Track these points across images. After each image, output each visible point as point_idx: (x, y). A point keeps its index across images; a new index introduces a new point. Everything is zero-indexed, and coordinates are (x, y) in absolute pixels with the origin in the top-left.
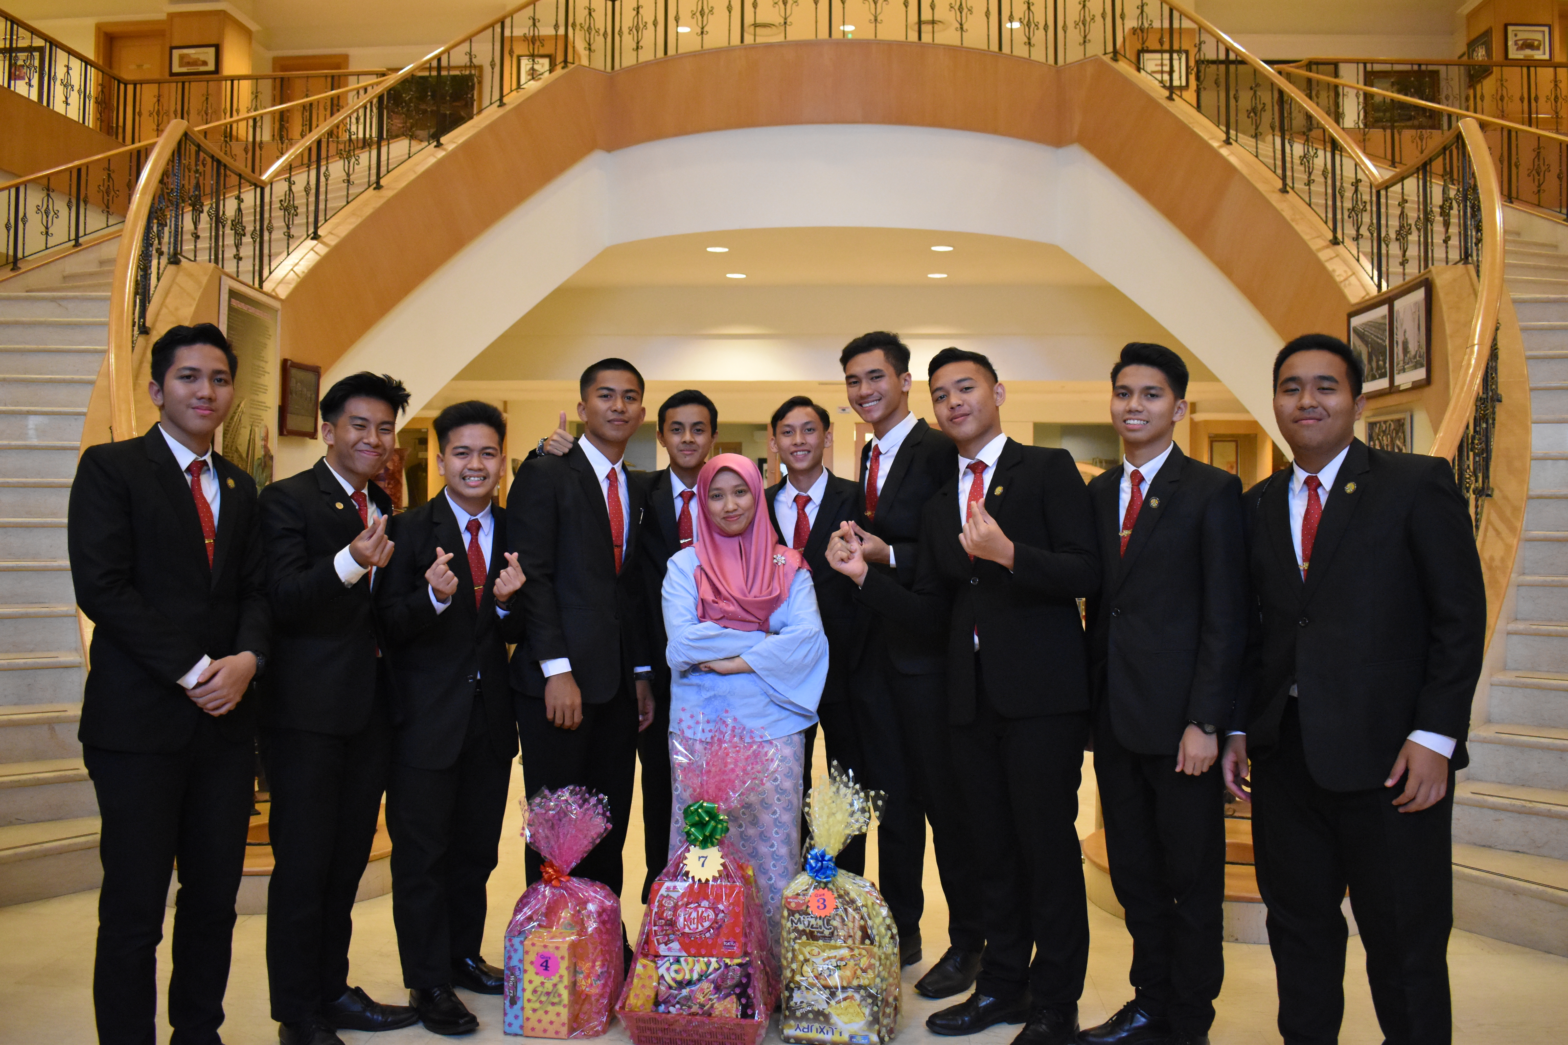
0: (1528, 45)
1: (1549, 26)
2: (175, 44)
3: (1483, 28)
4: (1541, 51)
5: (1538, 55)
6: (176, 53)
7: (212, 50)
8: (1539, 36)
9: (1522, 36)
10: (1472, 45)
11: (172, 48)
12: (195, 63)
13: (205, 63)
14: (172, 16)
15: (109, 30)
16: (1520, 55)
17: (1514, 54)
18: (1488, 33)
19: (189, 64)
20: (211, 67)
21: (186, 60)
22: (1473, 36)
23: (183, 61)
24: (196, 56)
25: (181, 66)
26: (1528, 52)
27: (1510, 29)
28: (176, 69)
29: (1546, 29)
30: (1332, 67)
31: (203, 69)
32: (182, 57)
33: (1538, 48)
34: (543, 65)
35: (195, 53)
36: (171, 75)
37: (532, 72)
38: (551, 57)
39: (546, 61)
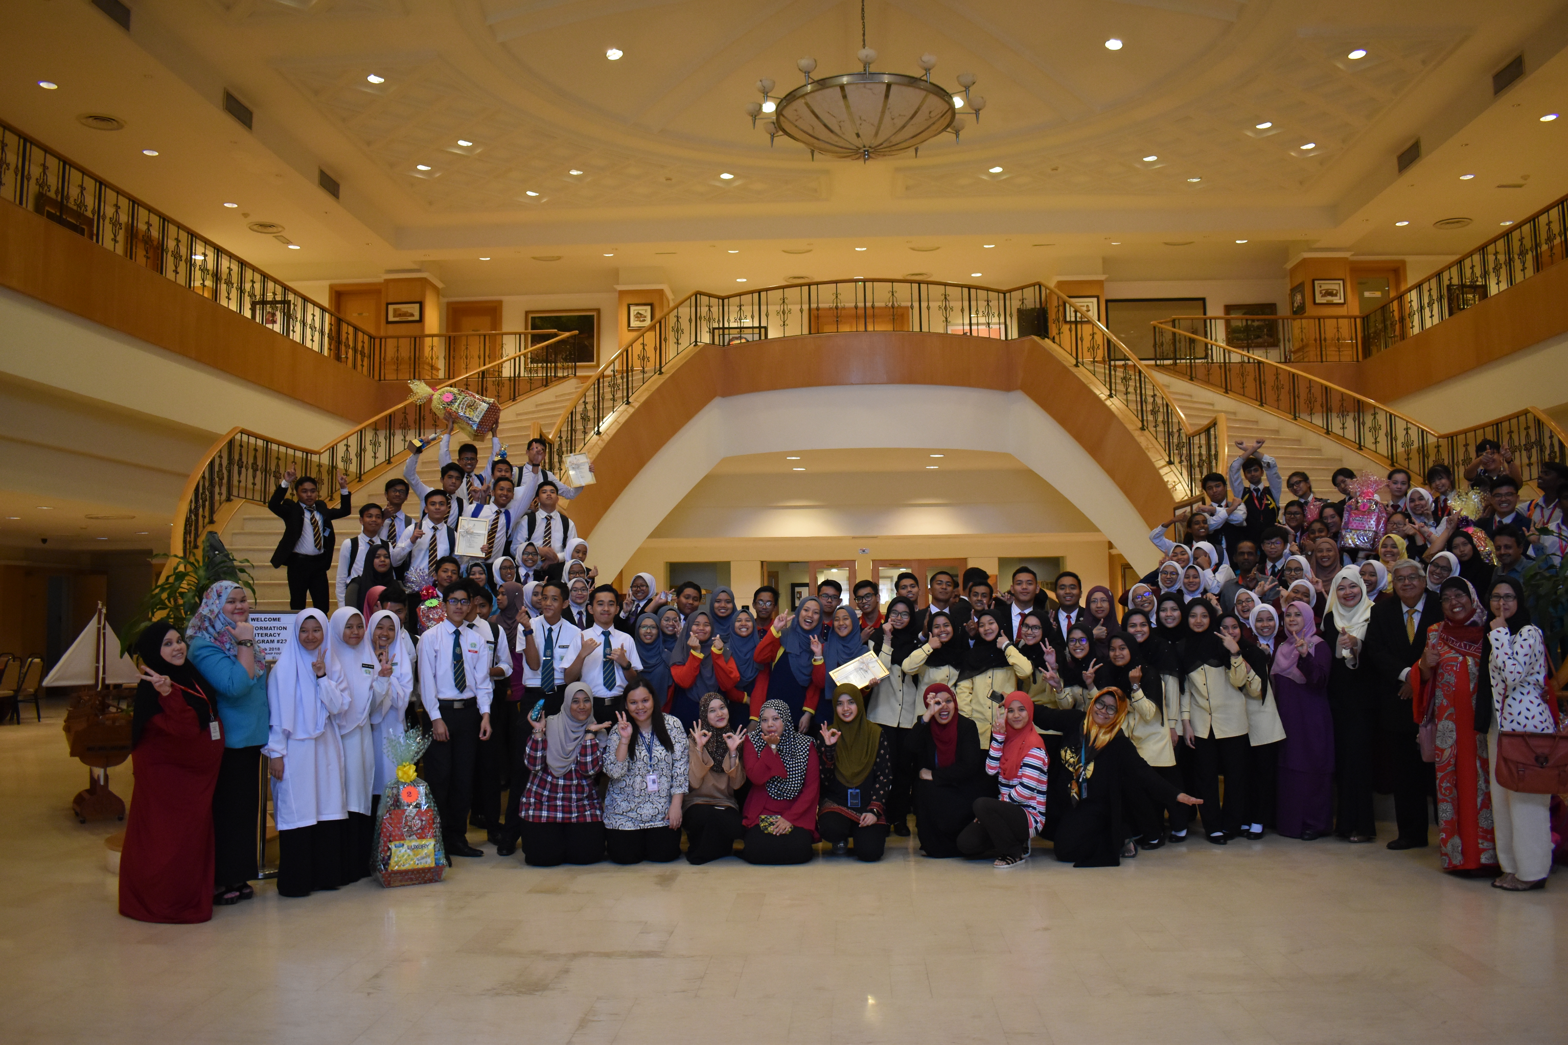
0: (1329, 293)
1: (1343, 280)
2: (390, 301)
3: (1299, 281)
4: (1338, 297)
5: (1336, 300)
6: (391, 308)
7: (417, 306)
8: (1336, 287)
9: (1325, 287)
10: (1294, 290)
11: (388, 304)
12: (405, 314)
13: (412, 315)
14: (387, 281)
15: (338, 289)
16: (1324, 300)
17: (1319, 300)
18: (1302, 285)
19: (400, 315)
20: (417, 317)
21: (398, 313)
22: (1295, 284)
23: (396, 313)
24: (405, 310)
25: (394, 316)
26: (1329, 298)
27: (1316, 282)
28: (391, 318)
29: (1341, 282)
30: (1201, 302)
31: (410, 319)
32: (395, 310)
33: (1336, 295)
34: (646, 311)
35: (404, 308)
36: (388, 322)
37: (639, 316)
38: (651, 305)
39: (649, 308)
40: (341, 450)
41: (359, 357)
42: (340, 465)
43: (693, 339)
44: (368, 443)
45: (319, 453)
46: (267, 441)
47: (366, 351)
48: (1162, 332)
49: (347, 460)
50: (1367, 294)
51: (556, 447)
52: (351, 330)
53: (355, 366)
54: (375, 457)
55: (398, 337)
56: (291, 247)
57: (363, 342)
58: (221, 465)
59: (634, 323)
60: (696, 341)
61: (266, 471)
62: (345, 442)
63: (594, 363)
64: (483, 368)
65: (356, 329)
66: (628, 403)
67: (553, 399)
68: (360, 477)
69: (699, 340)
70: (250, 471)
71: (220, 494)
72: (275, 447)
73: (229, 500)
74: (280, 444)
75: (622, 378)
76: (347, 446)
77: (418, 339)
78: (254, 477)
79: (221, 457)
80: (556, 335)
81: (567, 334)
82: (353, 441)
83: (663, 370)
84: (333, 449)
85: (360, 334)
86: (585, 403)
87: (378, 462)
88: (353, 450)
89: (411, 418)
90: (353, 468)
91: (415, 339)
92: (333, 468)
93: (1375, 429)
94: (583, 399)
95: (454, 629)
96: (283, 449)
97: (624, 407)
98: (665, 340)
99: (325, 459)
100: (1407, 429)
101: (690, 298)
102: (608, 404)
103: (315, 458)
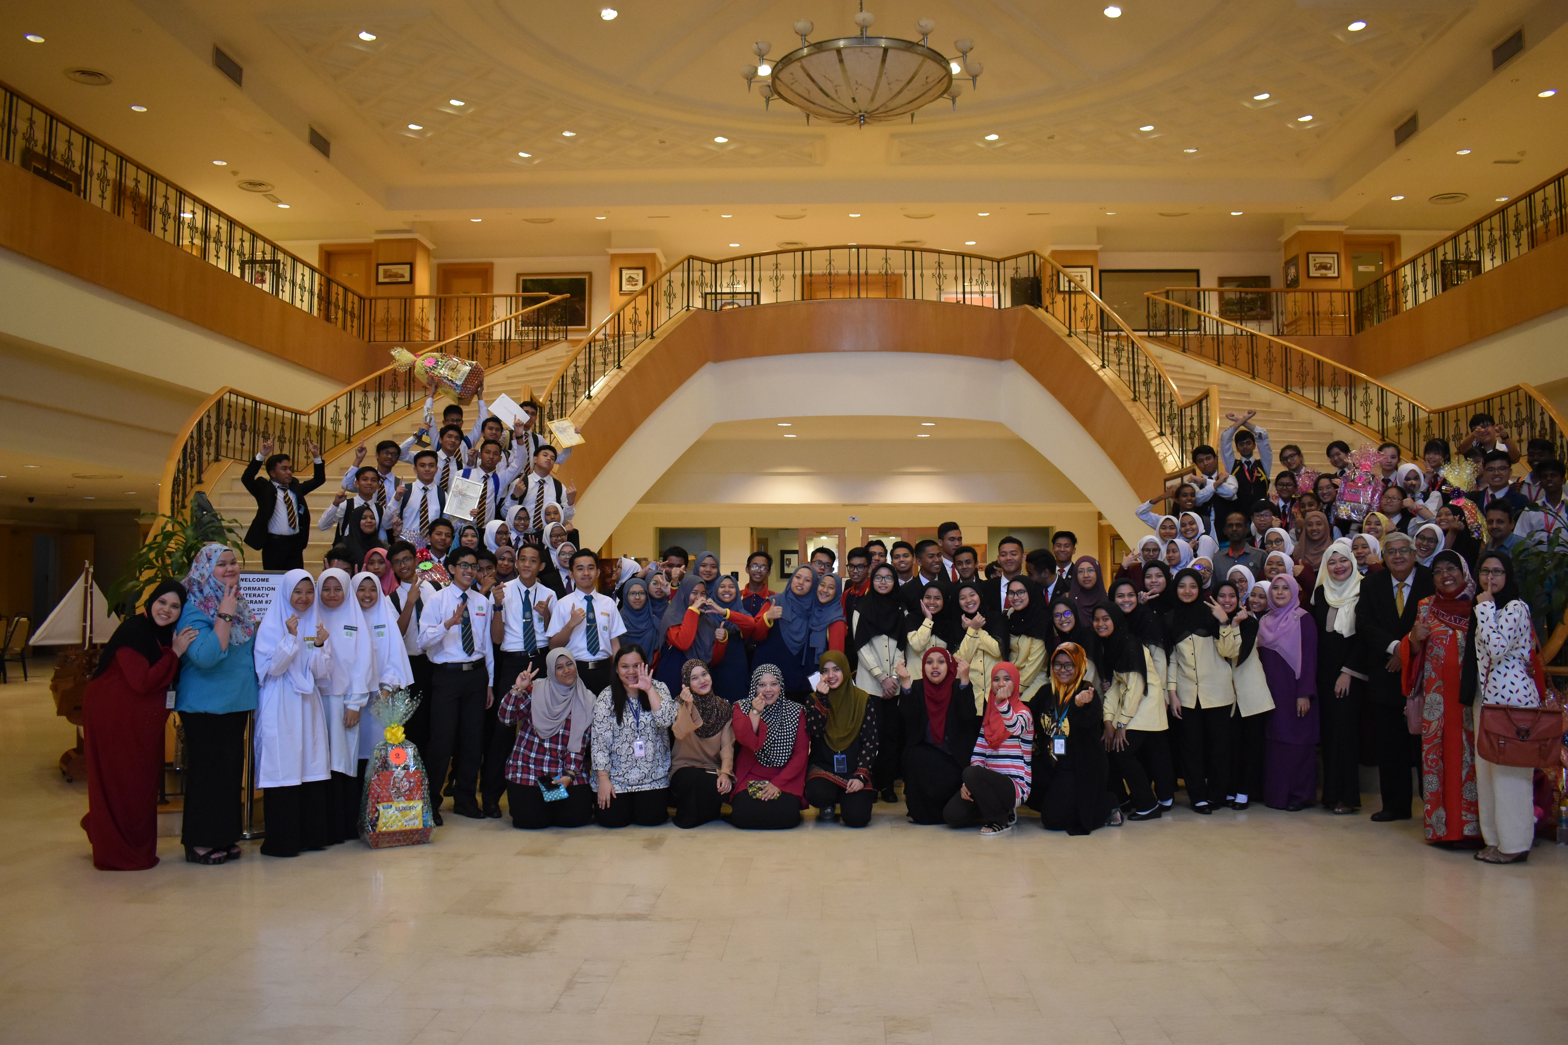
0: (1324, 267)
1: (1337, 254)
2: (380, 262)
3: (1293, 254)
4: (1332, 271)
5: (1330, 274)
6: (381, 268)
7: (408, 266)
8: (1331, 261)
9: (1318, 261)
10: (1288, 264)
11: (378, 265)
12: (396, 275)
13: (403, 276)
14: (378, 242)
15: (328, 249)
16: (1318, 274)
17: (1313, 273)
18: (1296, 258)
19: (390, 276)
20: (407, 279)
21: (389, 273)
22: (1289, 258)
23: (387, 274)
24: (395, 271)
25: (385, 277)
26: (1323, 272)
27: (1311, 256)
28: (381, 279)
29: (1335, 256)
30: (1195, 274)
31: (401, 280)
32: (385, 271)
33: (1330, 269)
34: (638, 275)
35: (395, 269)
36: (378, 283)
37: (631, 279)
38: (644, 269)
39: (641, 272)
40: (330, 412)
41: (349, 317)
42: (330, 426)
43: (685, 304)
44: (357, 404)
45: (308, 414)
46: (256, 401)
47: (356, 312)
48: (1155, 303)
49: (336, 421)
50: (1361, 268)
51: (547, 410)
52: (341, 290)
53: (344, 327)
54: (365, 419)
55: (388, 299)
56: (280, 206)
57: (353, 303)
58: (209, 425)
59: (626, 287)
60: (688, 306)
61: (254, 431)
62: (334, 403)
63: (586, 327)
64: (474, 330)
65: (346, 289)
66: (619, 367)
67: (544, 362)
68: (349, 439)
69: (691, 305)
70: (239, 431)
71: (208, 454)
72: (263, 407)
73: (217, 460)
74: (268, 404)
75: (614, 342)
76: (337, 407)
77: (408, 301)
78: (243, 437)
79: (209, 417)
80: (547, 298)
81: (558, 297)
82: (342, 402)
83: (655, 334)
84: (322, 410)
85: (350, 295)
86: (576, 367)
87: (367, 424)
88: (342, 412)
89: (401, 380)
90: (342, 429)
91: (405, 300)
92: (322, 429)
93: (1366, 403)
94: (574, 363)
95: (461, 593)
96: (271, 410)
97: (615, 371)
98: (657, 304)
99: (314, 420)
100: (1398, 404)
101: (682, 262)
102: (599, 368)
103: (304, 419)
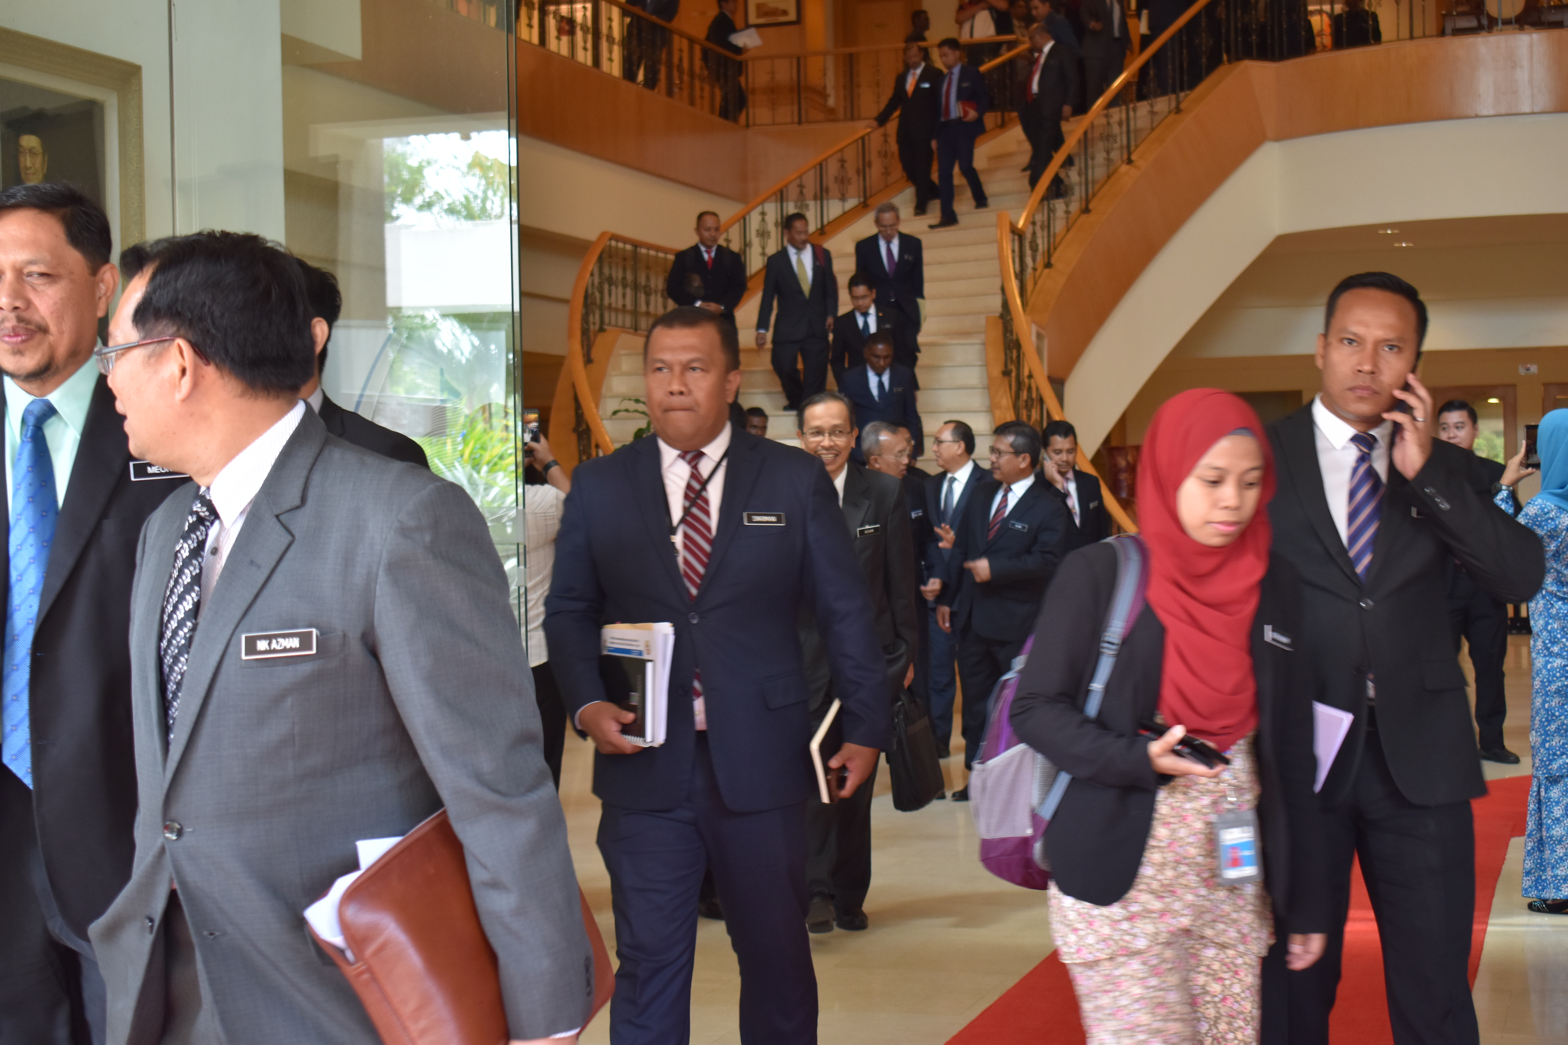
6: (752, 3)
12: (775, 12)
13: (785, 13)
19: (766, 14)
20: (792, 16)
21: (763, 10)
23: (760, 11)
24: (774, 5)
25: (759, 16)
28: (753, 20)
31: (783, 19)
32: (758, 6)
35: (773, 2)
44: (754, 234)
46: (636, 244)
51: (1029, 240)
55: (772, 58)
61: (636, 287)
66: (1130, 161)
70: (620, 288)
72: (644, 251)
73: (602, 330)
77: (802, 60)
78: (624, 296)
82: (735, 234)
83: (1182, 106)
91: (798, 59)
96: (652, 253)
97: (1124, 168)
102: (1101, 170)
